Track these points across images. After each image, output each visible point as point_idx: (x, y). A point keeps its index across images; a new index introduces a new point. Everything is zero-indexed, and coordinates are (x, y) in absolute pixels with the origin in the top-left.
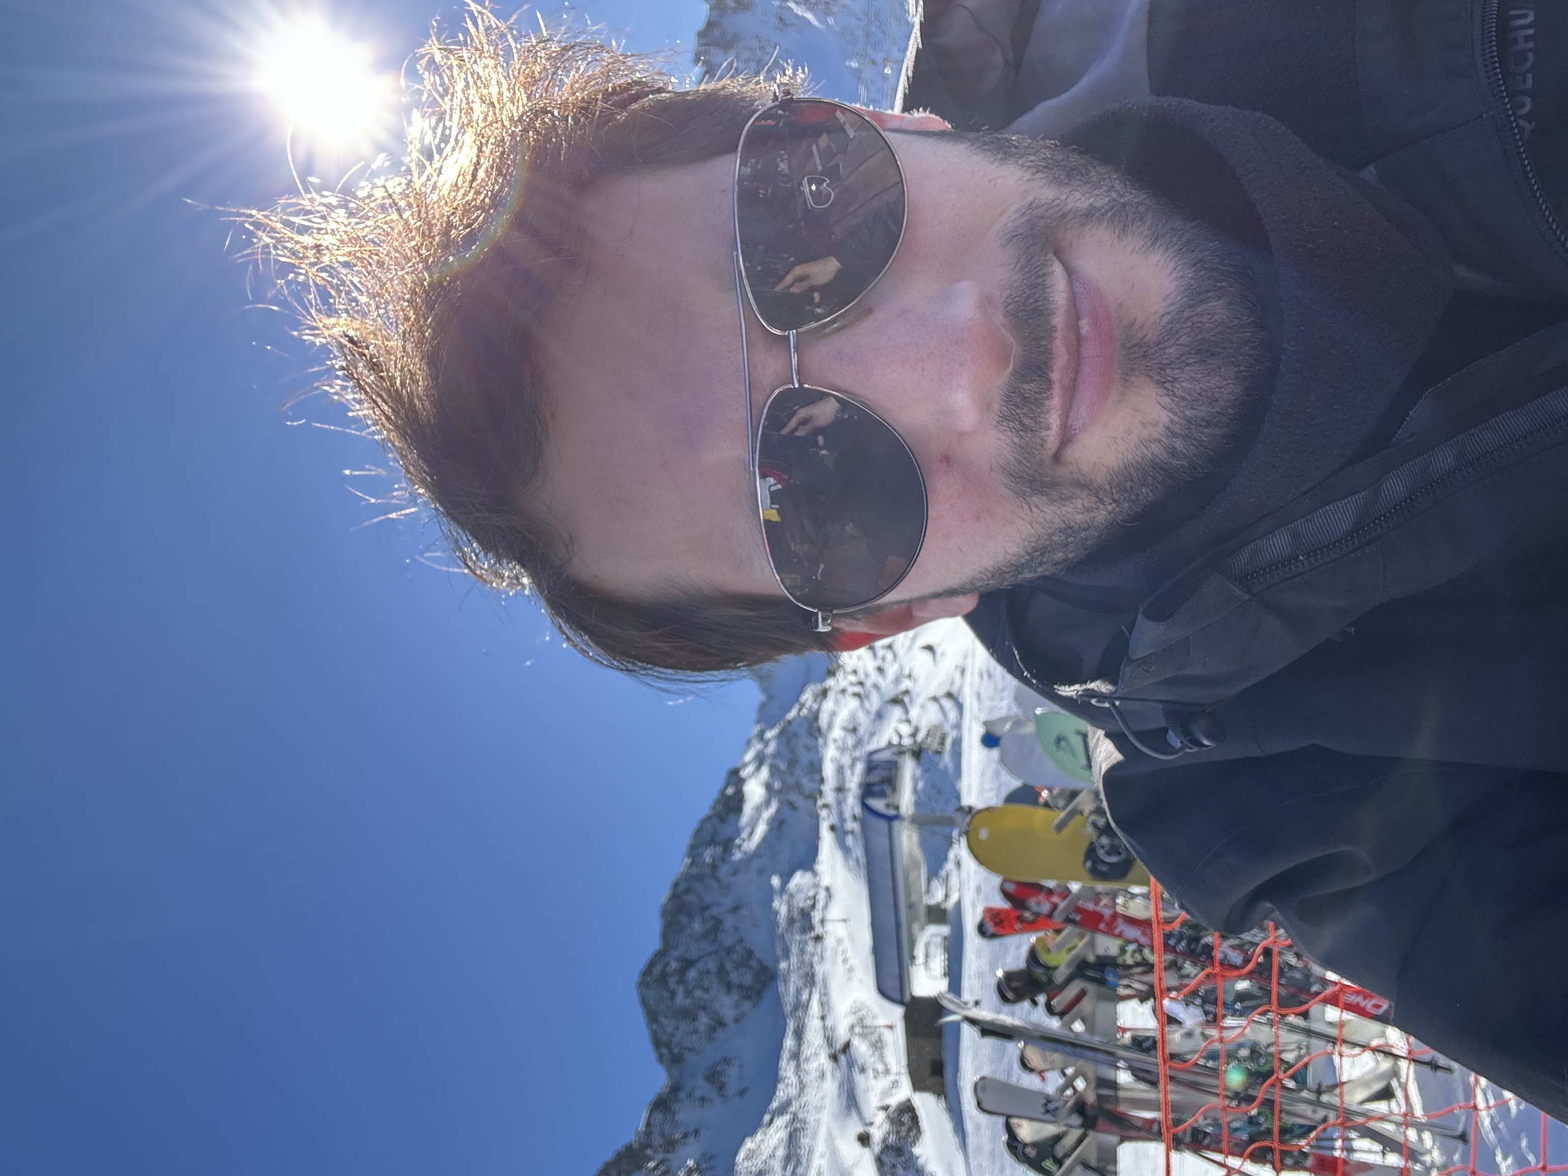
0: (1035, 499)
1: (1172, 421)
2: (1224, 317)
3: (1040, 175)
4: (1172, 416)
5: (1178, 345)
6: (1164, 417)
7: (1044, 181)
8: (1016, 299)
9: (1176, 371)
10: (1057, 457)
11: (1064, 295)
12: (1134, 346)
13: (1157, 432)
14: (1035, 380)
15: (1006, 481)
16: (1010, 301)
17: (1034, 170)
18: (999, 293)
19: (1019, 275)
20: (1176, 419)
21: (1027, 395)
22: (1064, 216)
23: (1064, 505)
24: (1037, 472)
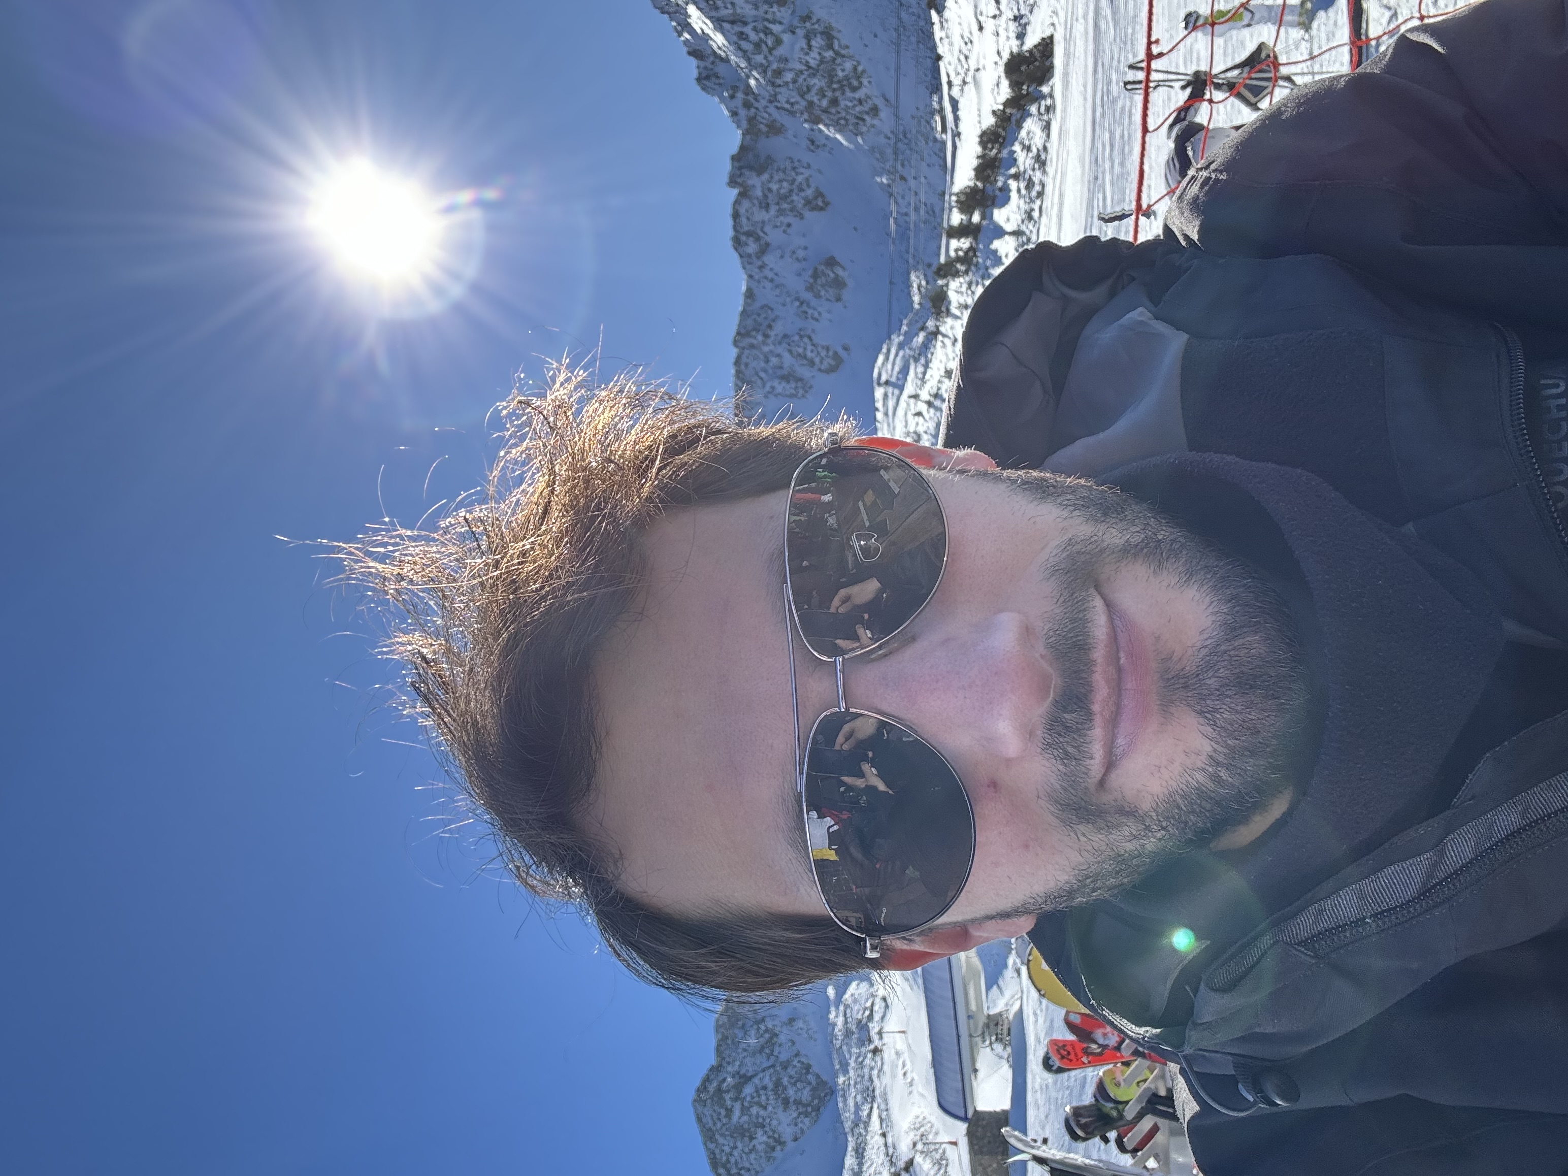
0: (1082, 828)
1: (1215, 750)
2: (1261, 651)
3: (1077, 513)
4: (1215, 746)
5: (1218, 677)
6: (1207, 747)
7: (1082, 518)
8: (1058, 632)
9: (1217, 702)
10: (1102, 783)
11: (1104, 630)
12: (1173, 678)
13: (1200, 761)
14: (1076, 711)
15: (1052, 809)
16: (1051, 633)
17: (1072, 508)
18: (1042, 625)
19: (1062, 608)
20: (1220, 749)
21: (1068, 725)
22: (1102, 551)
23: (1111, 833)
24: (1082, 799)
